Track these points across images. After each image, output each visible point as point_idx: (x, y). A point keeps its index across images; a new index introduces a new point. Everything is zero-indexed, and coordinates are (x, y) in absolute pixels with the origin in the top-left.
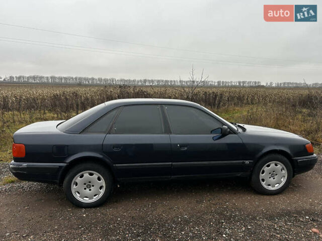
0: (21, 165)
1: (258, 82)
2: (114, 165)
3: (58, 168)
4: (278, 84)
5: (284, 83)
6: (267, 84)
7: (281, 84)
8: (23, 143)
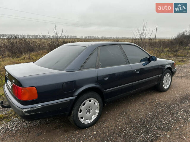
0: (36, 107)
1: (76, 36)
2: (105, 91)
3: (69, 102)
4: (85, 37)
5: (88, 37)
6: (80, 37)
7: (87, 37)
8: (34, 86)
